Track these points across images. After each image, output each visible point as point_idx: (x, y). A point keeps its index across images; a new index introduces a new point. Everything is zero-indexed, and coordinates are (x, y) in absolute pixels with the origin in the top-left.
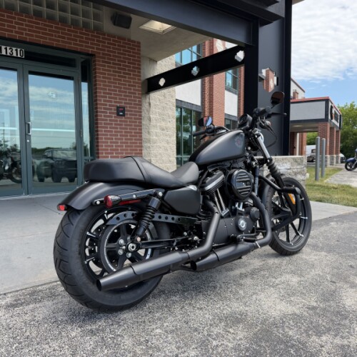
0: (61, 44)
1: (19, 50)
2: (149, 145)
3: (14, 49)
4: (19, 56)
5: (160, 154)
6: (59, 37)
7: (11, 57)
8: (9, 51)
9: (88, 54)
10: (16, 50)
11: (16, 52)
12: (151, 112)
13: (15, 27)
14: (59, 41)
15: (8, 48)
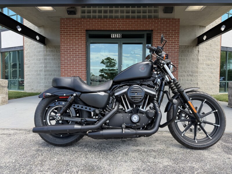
0: (136, 28)
1: (119, 34)
2: (197, 74)
3: (117, 34)
4: (119, 37)
5: (205, 80)
6: (135, 25)
7: (116, 38)
8: (115, 36)
9: (149, 31)
10: (118, 35)
11: (118, 36)
12: (199, 56)
13: (117, 25)
14: (135, 27)
15: (115, 34)
